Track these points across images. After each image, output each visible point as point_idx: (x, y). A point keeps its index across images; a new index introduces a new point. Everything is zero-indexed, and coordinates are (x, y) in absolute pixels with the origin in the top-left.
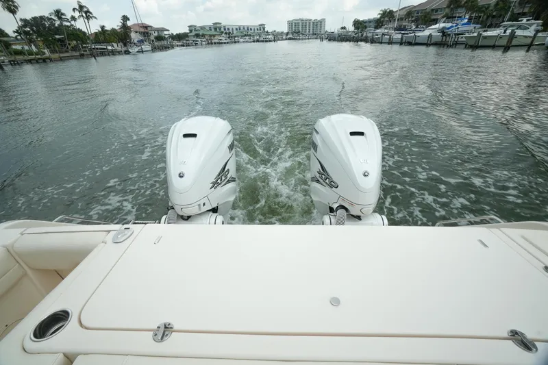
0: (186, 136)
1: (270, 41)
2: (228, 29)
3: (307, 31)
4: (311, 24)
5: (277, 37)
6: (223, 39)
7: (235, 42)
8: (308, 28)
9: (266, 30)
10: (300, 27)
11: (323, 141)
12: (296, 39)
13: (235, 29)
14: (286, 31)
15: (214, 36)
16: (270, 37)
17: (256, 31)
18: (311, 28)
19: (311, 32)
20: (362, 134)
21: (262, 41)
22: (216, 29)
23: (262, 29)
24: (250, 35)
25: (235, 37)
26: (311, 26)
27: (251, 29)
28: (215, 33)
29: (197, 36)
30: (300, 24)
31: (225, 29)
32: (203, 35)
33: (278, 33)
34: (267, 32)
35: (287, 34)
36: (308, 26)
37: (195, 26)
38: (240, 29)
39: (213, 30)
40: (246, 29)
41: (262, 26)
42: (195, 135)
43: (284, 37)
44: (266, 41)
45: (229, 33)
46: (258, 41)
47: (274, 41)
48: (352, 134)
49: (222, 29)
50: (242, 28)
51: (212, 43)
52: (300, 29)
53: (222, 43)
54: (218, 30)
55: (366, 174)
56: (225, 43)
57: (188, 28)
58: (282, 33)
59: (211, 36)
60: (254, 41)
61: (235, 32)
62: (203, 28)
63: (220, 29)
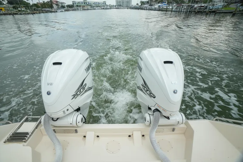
0: (54, 64)
1: (108, 9)
2: (90, 3)
3: (124, 5)
4: (126, 2)
5: (111, 7)
6: (89, 8)
7: (94, 9)
8: (124, 4)
9: (106, 4)
10: (121, 3)
11: (146, 66)
12: (119, 8)
13: (93, 4)
14: (115, 5)
15: (85, 6)
16: (108, 7)
17: (102, 5)
18: (126, 4)
19: (126, 5)
20: (171, 62)
21: (105, 9)
22: (84, 3)
23: (105, 4)
24: (100, 6)
25: (93, 7)
26: (126, 3)
27: (100, 4)
28: (85, 5)
29: (77, 6)
30: (121, 2)
31: (89, 3)
32: (80, 6)
33: (112, 5)
34: (107, 5)
35: (116, 6)
36: (124, 3)
37: (75, 2)
38: (95, 3)
39: (83, 3)
40: (98, 3)
41: (105, 3)
42: (60, 64)
43: (114, 7)
44: (107, 9)
45: (91, 5)
46: (103, 9)
47: (110, 9)
48: (165, 62)
49: (88, 3)
50: (96, 3)
51: (84, 9)
52: (121, 4)
53: (89, 9)
54: (86, 4)
55: (176, 92)
56: (90, 9)
57: (72, 2)
58: (113, 5)
59: (83, 6)
60: (102, 9)
61: (93, 5)
62: (79, 3)
63: (86, 3)
